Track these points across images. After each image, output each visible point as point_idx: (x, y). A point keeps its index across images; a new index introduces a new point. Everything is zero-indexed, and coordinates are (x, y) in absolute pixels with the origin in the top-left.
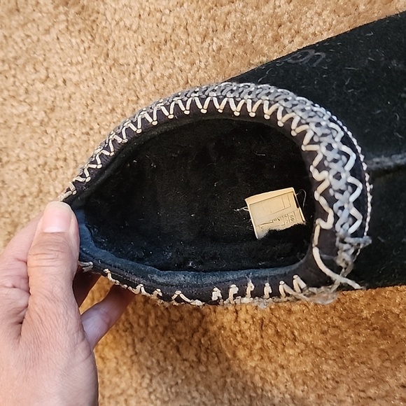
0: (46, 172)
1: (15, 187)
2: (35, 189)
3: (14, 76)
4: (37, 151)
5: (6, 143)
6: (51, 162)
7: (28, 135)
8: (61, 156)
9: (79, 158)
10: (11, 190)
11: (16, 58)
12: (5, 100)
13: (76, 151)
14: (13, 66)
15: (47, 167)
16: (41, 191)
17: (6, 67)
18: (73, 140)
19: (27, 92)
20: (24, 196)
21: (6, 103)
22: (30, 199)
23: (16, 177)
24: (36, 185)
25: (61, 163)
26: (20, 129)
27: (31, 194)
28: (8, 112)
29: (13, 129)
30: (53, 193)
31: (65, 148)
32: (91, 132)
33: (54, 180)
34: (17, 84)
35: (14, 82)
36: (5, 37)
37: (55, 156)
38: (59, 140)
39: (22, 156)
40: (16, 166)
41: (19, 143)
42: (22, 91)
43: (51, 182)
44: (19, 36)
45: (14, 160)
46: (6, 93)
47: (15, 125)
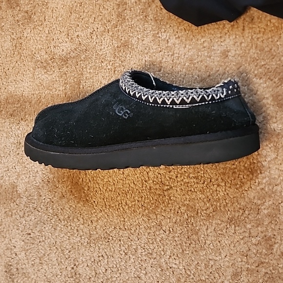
0: (96, 264)
1: (85, 275)
2: (94, 274)
3: (70, 226)
4: (89, 256)
5: (75, 256)
6: (97, 259)
7: (83, 250)
8: (100, 255)
9: (108, 253)
10: (83, 277)
11: (69, 217)
12: (69, 237)
13: (106, 250)
14: (69, 221)
15: (96, 262)
16: (96, 274)
17: (66, 222)
18: (103, 246)
19: (77, 230)
20: (90, 278)
21: (70, 238)
22: (93, 279)
23: (84, 270)
24: (94, 272)
25: (101, 258)
26: (80, 248)
27: (93, 276)
28: (72, 242)
29: (76, 249)
30: (102, 273)
31: (101, 250)
32: (109, 240)
33: (100, 267)
34: (73, 228)
35: (71, 228)
36: (61, 209)
37: (97, 256)
38: (97, 248)
39: (84, 260)
40: (83, 265)
41: (81, 254)
42: (75, 231)
43: (99, 268)
44: (67, 207)
45: (81, 263)
46: (69, 233)
47: (77, 247)
